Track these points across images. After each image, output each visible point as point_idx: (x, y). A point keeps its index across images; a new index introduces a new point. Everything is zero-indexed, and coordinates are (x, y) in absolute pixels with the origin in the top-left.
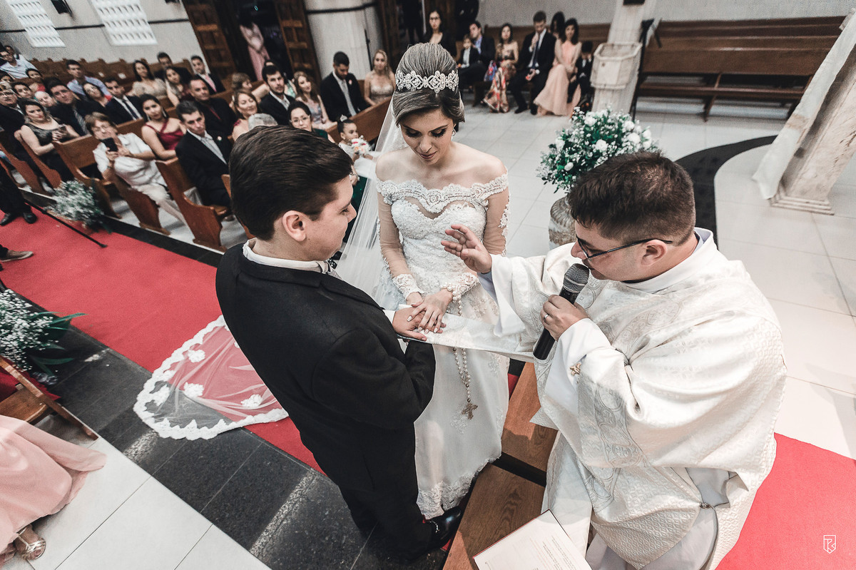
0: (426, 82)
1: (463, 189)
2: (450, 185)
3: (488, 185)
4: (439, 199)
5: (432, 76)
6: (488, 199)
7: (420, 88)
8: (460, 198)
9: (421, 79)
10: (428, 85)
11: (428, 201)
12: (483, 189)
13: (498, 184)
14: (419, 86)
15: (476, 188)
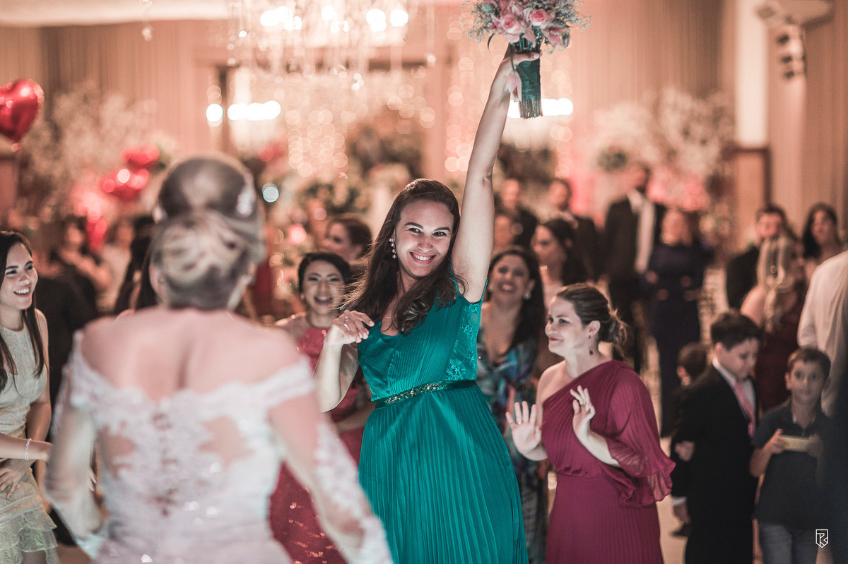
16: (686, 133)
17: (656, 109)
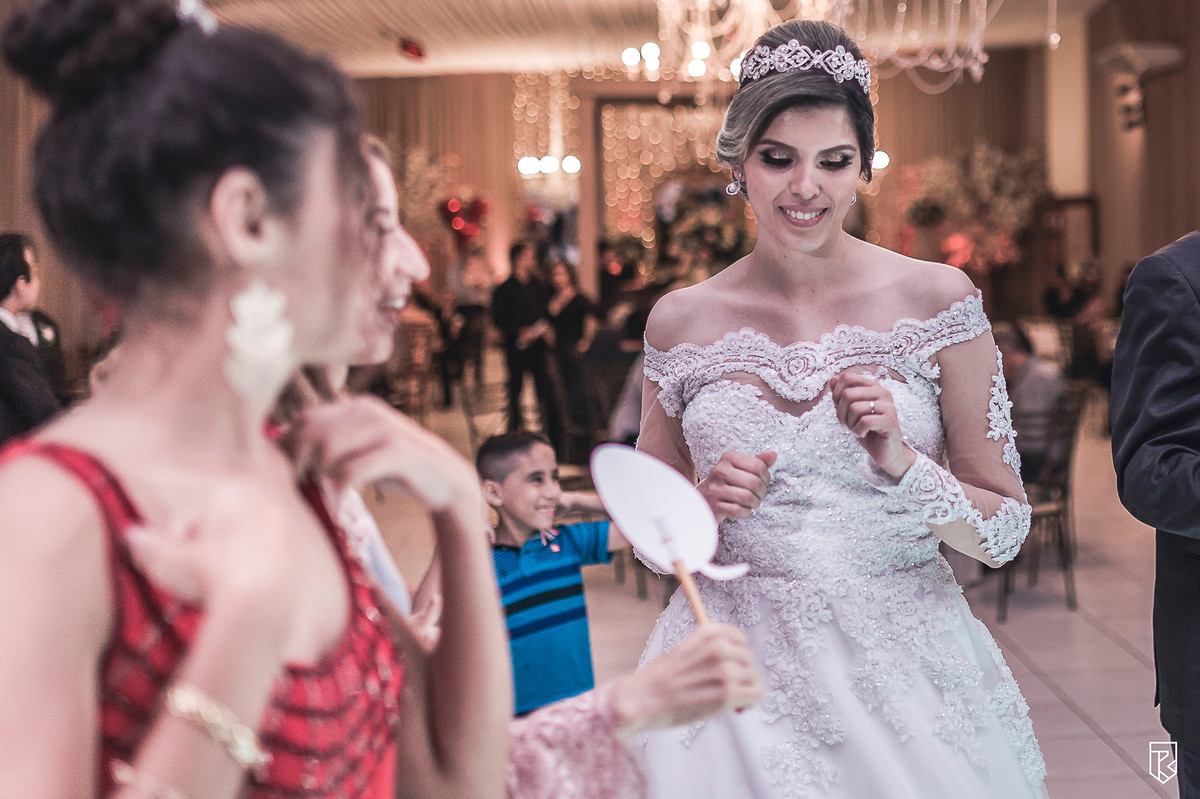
0: (818, 59)
1: (871, 334)
2: (838, 329)
3: (933, 322)
4: (812, 364)
5: (830, 51)
6: (937, 359)
7: (807, 68)
8: (865, 359)
9: (811, 52)
10: (823, 64)
11: (785, 373)
12: (922, 334)
13: (959, 320)
14: (804, 65)
15: (904, 331)
16: (997, 188)
17: (966, 165)
